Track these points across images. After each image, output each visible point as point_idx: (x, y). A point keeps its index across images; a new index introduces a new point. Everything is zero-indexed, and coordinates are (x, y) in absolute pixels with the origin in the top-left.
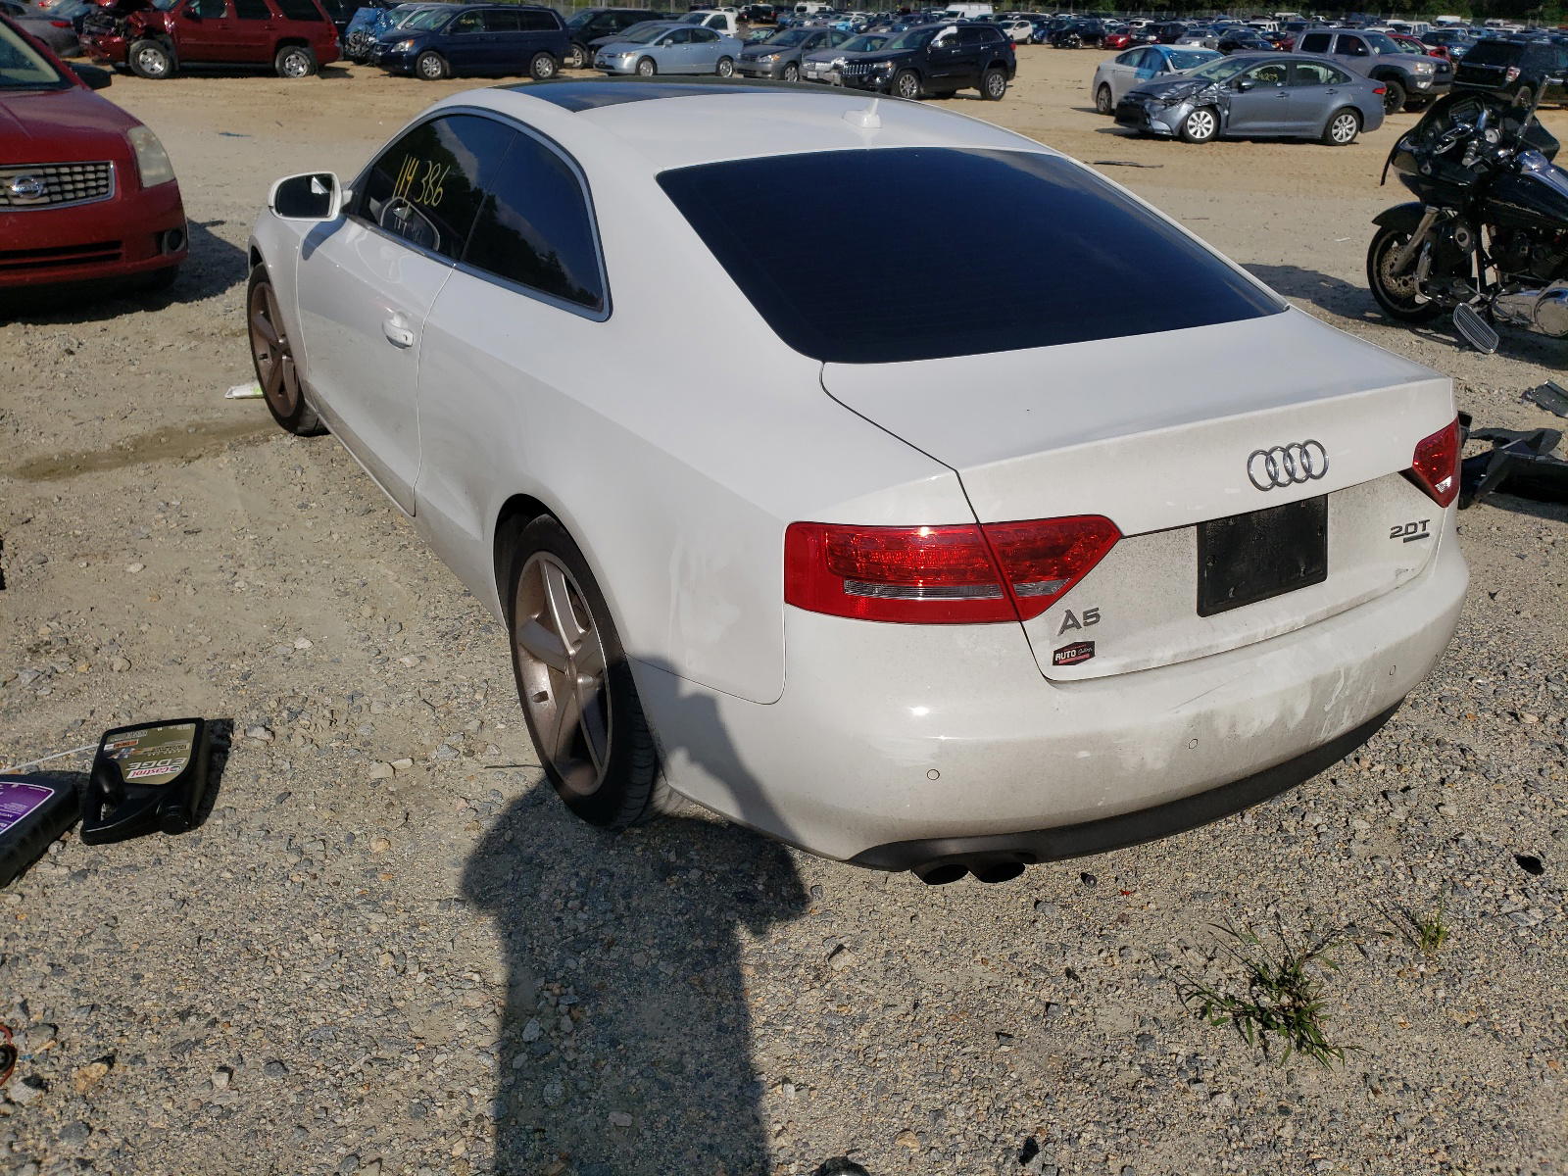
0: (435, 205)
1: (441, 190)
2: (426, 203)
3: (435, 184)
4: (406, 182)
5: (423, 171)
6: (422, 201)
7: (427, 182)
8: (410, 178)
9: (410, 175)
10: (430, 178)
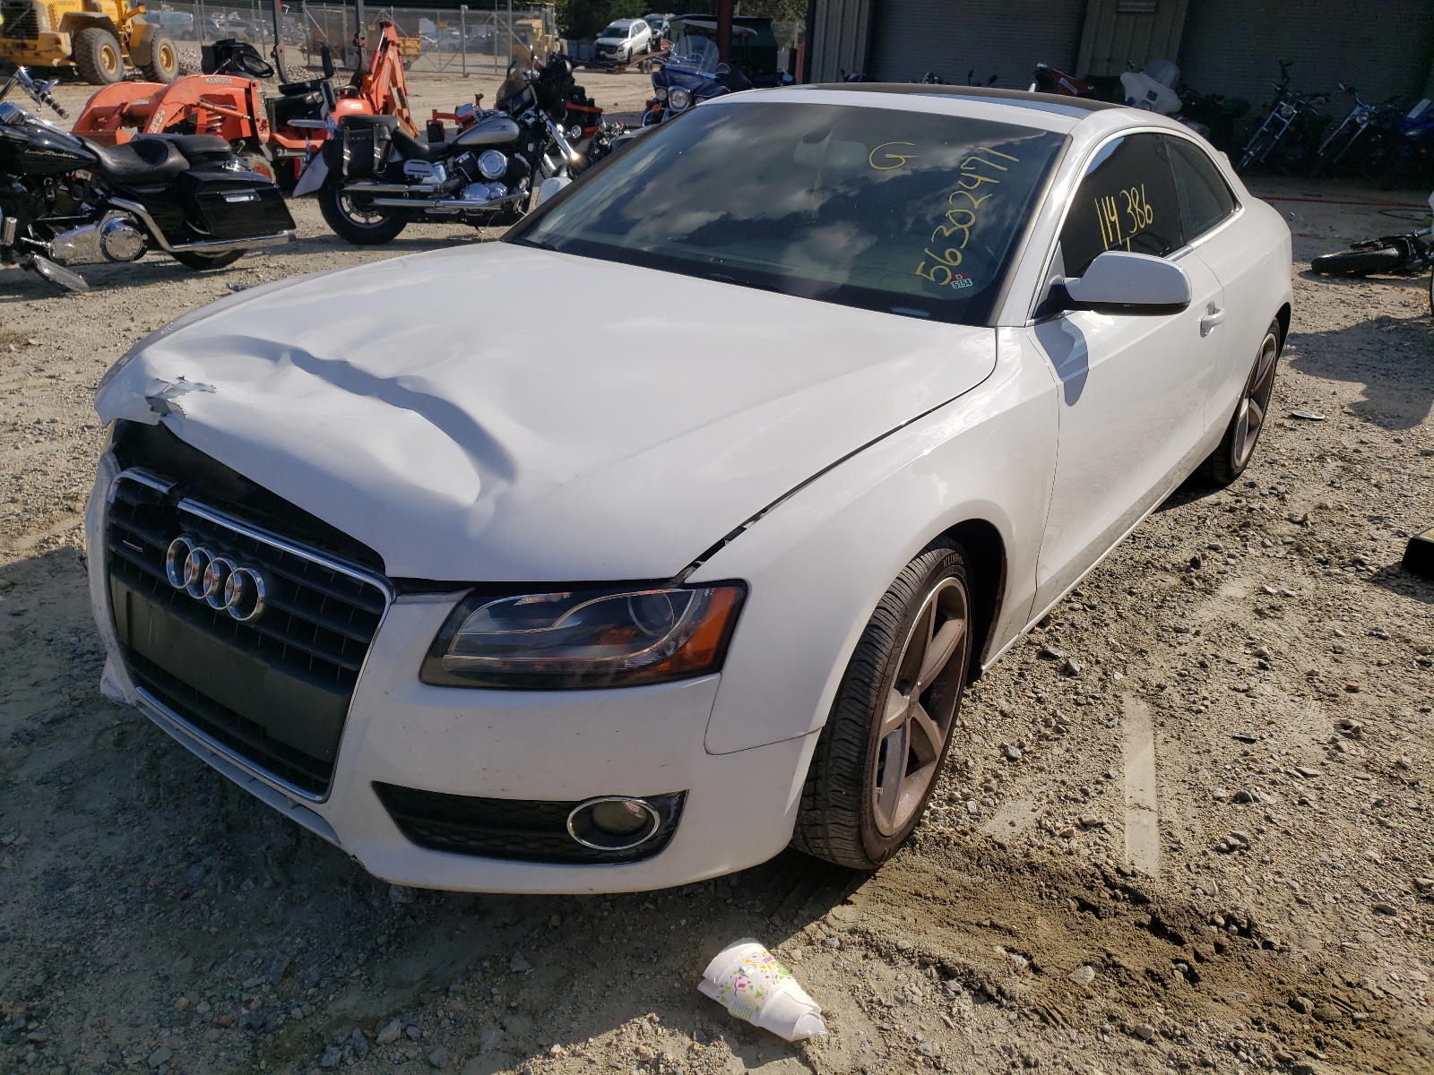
0: (1150, 222)
1: (1148, 207)
2: (1142, 226)
3: (1141, 206)
4: (1113, 224)
5: (1122, 204)
6: (1139, 227)
7: (1133, 209)
8: (1115, 218)
9: (1113, 215)
10: (1132, 206)
